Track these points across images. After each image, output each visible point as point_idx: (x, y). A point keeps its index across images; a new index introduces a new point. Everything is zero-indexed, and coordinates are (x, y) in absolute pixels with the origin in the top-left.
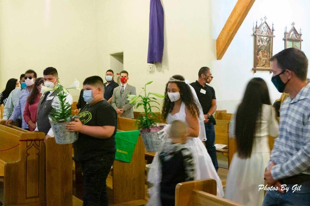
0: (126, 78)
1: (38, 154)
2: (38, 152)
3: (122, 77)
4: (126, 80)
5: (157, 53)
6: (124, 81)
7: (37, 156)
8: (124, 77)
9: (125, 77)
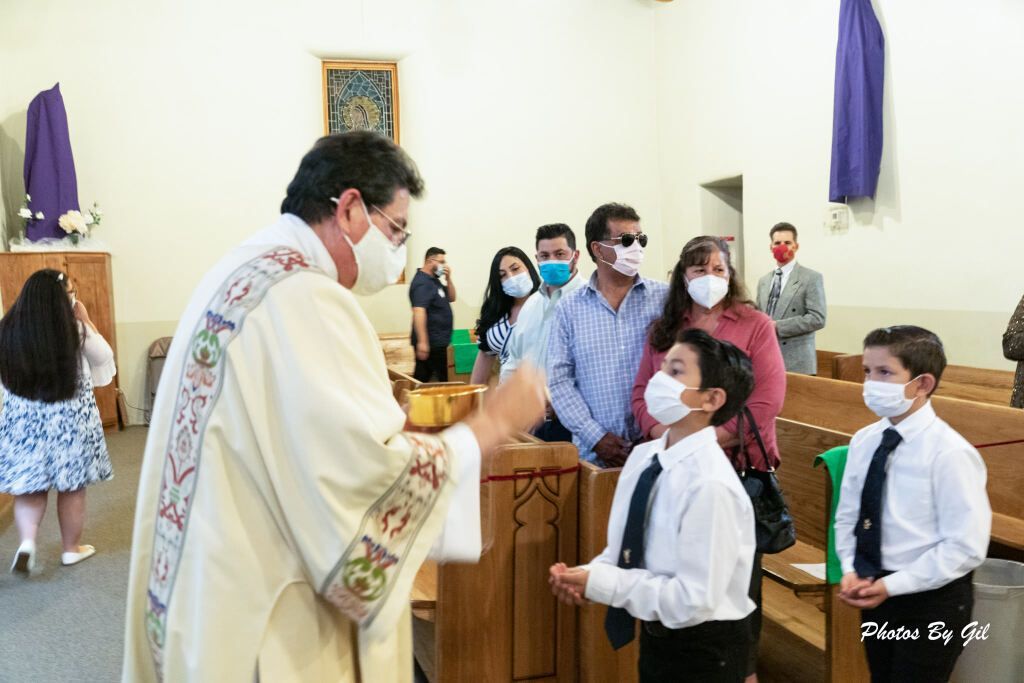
0: (790, 247)
1: (551, 523)
2: (552, 513)
3: (778, 243)
4: (791, 254)
5: (862, 168)
6: (786, 255)
7: (551, 528)
8: (783, 243)
9: (787, 243)
